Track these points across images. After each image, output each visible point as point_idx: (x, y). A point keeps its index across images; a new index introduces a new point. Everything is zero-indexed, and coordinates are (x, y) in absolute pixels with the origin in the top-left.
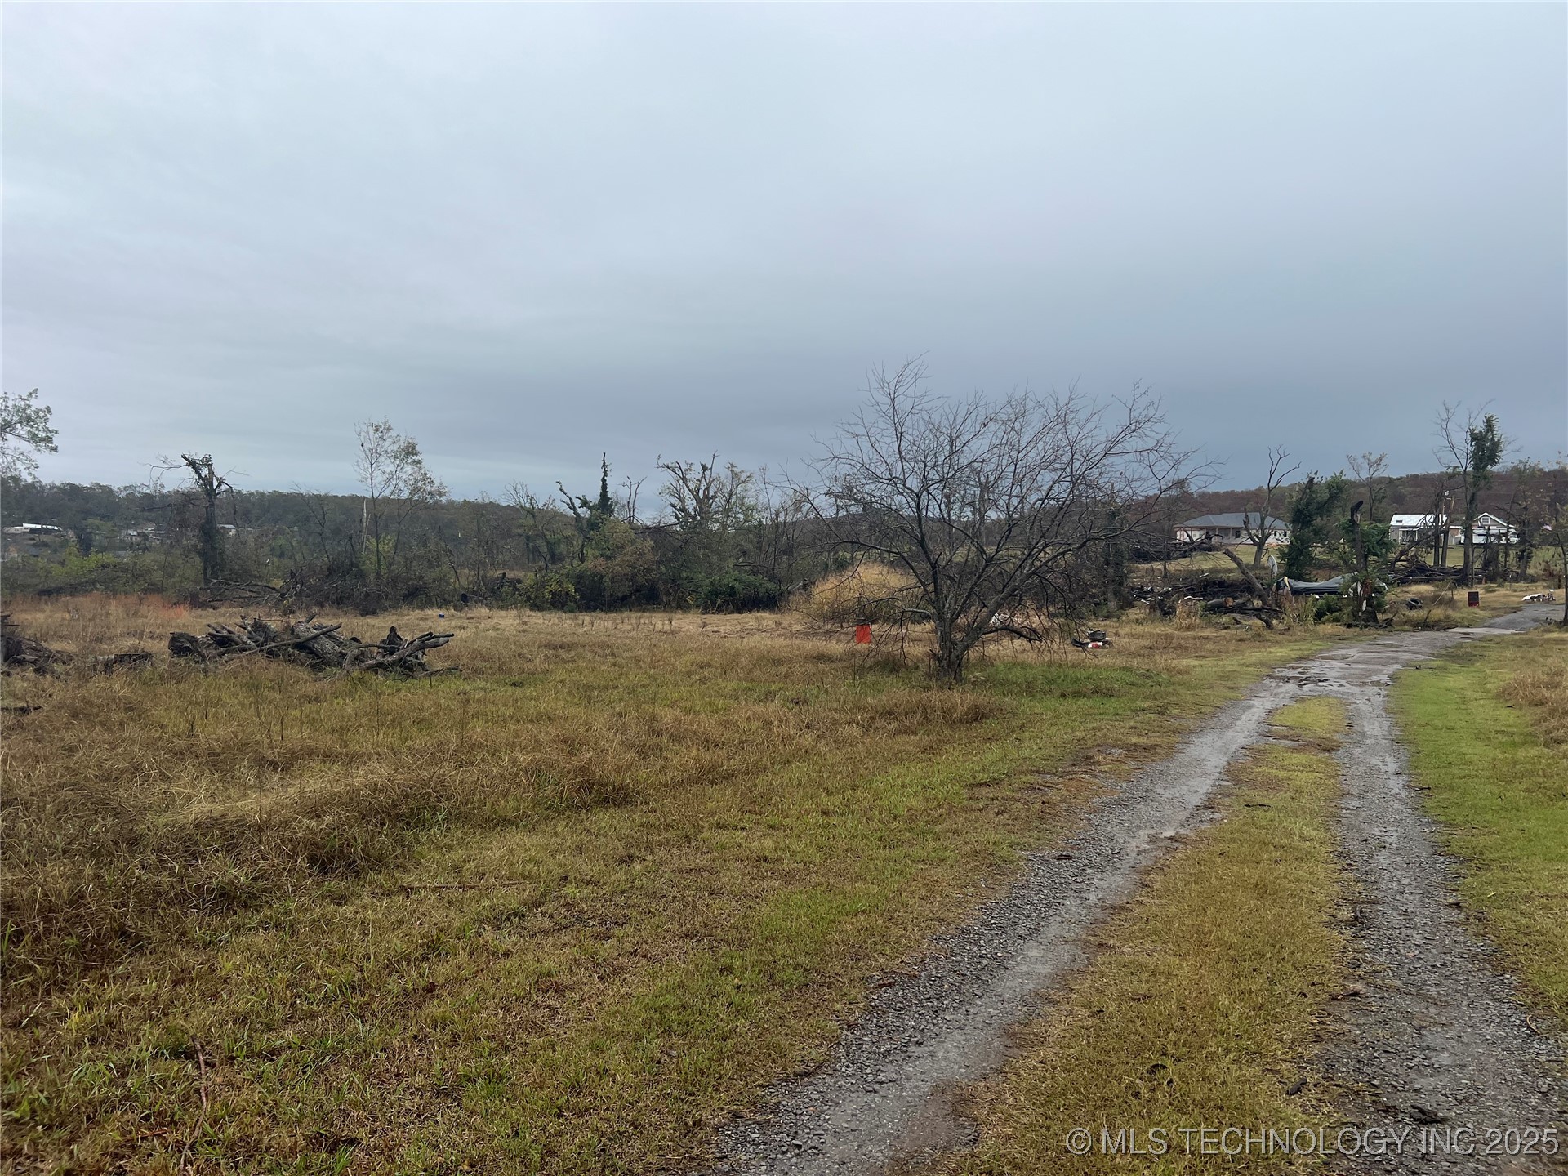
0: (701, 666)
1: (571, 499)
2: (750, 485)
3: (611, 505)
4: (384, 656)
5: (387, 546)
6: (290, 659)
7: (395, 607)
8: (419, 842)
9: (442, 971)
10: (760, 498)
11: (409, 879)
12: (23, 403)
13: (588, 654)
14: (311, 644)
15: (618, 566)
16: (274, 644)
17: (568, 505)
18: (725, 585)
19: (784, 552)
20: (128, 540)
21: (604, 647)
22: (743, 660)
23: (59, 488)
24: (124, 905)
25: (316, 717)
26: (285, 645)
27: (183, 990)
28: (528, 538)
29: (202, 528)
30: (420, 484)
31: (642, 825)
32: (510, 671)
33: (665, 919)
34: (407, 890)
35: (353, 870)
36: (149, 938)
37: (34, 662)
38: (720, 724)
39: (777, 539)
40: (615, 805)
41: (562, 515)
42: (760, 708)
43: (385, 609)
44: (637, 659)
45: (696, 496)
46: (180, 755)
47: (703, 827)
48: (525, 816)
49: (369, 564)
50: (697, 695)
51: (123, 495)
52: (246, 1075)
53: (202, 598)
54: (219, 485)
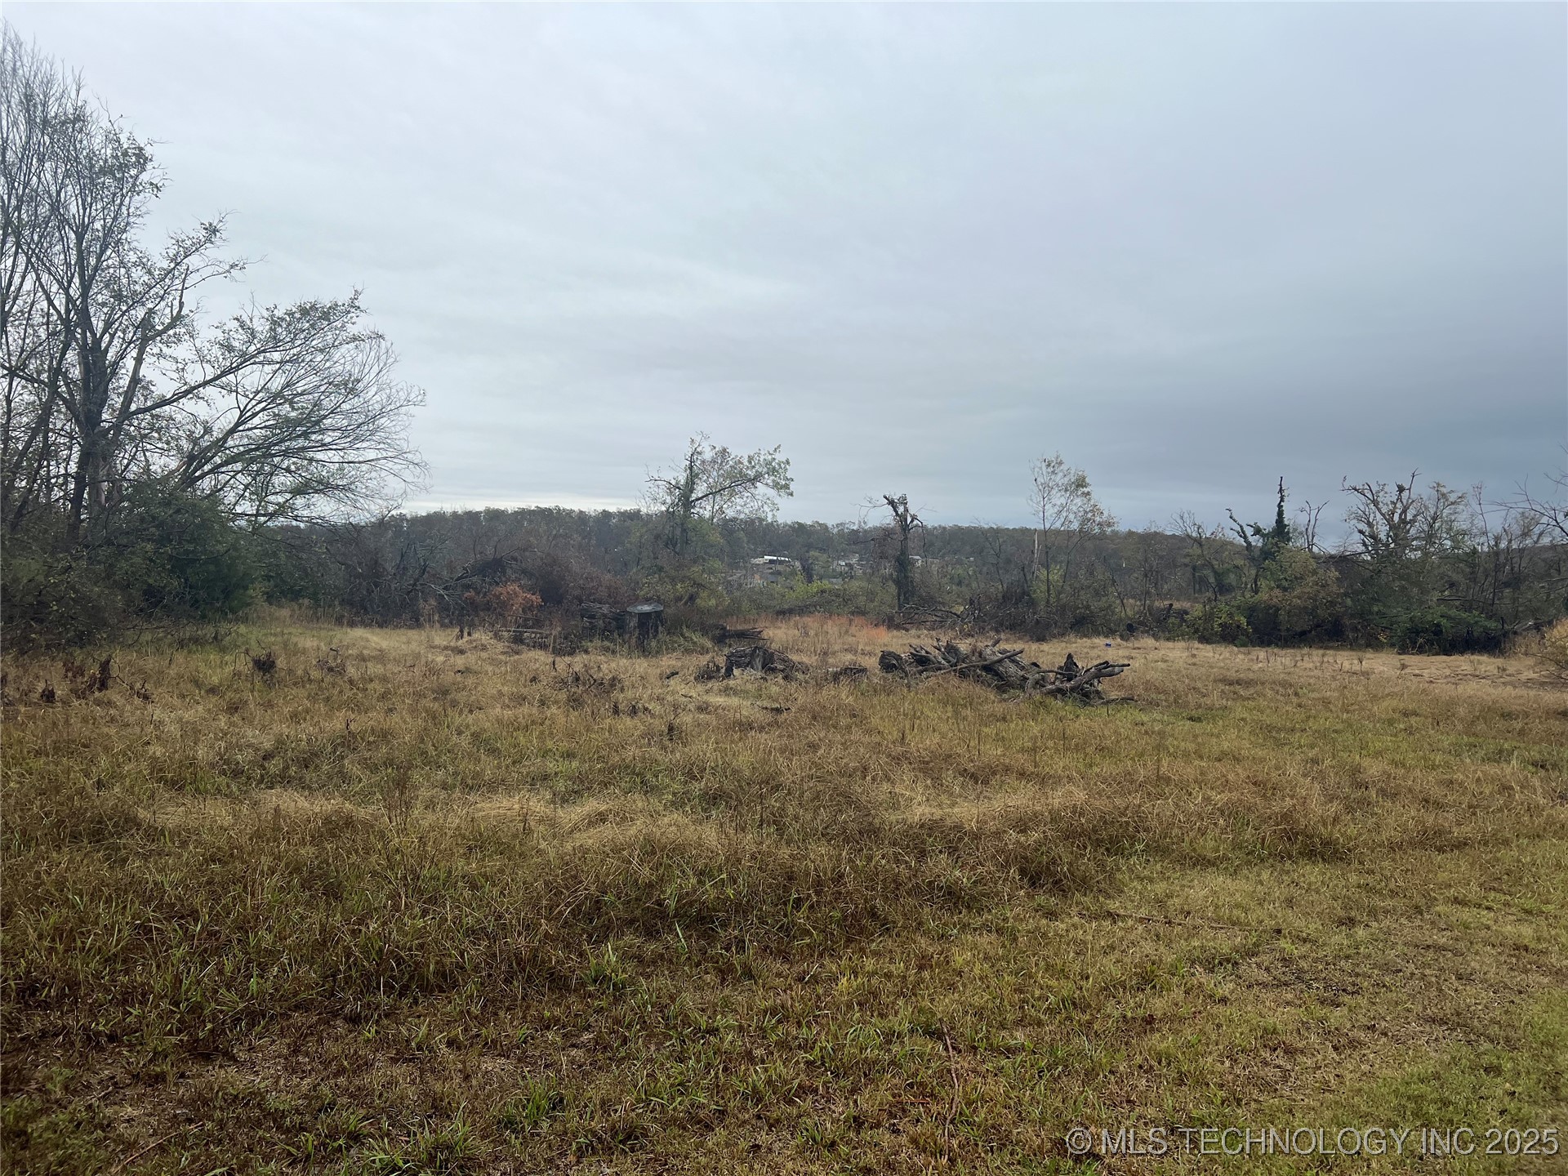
0: (1406, 714)
1: (1241, 527)
2: (1461, 507)
3: (1288, 533)
4: (1062, 682)
5: (1056, 575)
6: (978, 679)
7: (1063, 635)
8: (1119, 870)
9: (1158, 1005)
10: (1476, 522)
11: (1113, 905)
12: (770, 457)
13: (1269, 693)
14: (996, 667)
15: (1296, 598)
16: (964, 665)
17: (1238, 533)
18: (1428, 622)
19: (1507, 585)
20: (838, 569)
21: (1288, 687)
22: (1462, 711)
23: (790, 526)
24: (873, 889)
25: (1006, 736)
26: (974, 666)
27: (926, 974)
28: (1194, 568)
29: (898, 560)
30: (1090, 515)
31: (1359, 886)
32: (1186, 705)
33: (1405, 998)
34: (1113, 917)
35: (1059, 887)
36: (894, 922)
37: (782, 671)
38: (1440, 783)
39: (1498, 568)
40: (1324, 860)
41: (1231, 543)
42: (1493, 770)
43: (1054, 636)
44: (1326, 702)
45: (1390, 521)
46: (897, 760)
47: (1436, 899)
48: (1225, 858)
49: (1039, 592)
50: (1404, 745)
51: (836, 530)
52: (989, 1066)
53: (897, 621)
54: (912, 521)
